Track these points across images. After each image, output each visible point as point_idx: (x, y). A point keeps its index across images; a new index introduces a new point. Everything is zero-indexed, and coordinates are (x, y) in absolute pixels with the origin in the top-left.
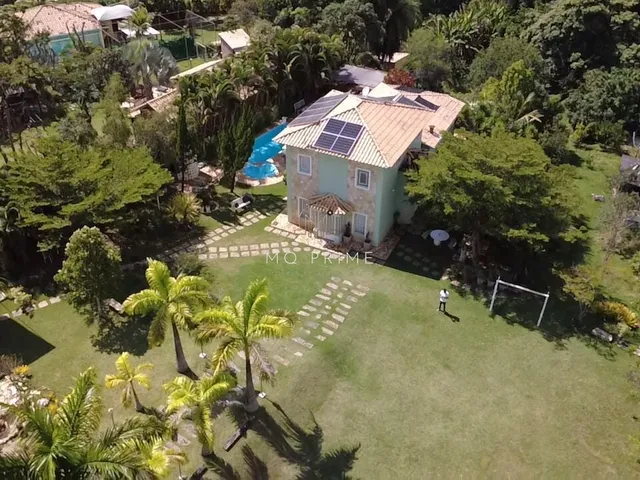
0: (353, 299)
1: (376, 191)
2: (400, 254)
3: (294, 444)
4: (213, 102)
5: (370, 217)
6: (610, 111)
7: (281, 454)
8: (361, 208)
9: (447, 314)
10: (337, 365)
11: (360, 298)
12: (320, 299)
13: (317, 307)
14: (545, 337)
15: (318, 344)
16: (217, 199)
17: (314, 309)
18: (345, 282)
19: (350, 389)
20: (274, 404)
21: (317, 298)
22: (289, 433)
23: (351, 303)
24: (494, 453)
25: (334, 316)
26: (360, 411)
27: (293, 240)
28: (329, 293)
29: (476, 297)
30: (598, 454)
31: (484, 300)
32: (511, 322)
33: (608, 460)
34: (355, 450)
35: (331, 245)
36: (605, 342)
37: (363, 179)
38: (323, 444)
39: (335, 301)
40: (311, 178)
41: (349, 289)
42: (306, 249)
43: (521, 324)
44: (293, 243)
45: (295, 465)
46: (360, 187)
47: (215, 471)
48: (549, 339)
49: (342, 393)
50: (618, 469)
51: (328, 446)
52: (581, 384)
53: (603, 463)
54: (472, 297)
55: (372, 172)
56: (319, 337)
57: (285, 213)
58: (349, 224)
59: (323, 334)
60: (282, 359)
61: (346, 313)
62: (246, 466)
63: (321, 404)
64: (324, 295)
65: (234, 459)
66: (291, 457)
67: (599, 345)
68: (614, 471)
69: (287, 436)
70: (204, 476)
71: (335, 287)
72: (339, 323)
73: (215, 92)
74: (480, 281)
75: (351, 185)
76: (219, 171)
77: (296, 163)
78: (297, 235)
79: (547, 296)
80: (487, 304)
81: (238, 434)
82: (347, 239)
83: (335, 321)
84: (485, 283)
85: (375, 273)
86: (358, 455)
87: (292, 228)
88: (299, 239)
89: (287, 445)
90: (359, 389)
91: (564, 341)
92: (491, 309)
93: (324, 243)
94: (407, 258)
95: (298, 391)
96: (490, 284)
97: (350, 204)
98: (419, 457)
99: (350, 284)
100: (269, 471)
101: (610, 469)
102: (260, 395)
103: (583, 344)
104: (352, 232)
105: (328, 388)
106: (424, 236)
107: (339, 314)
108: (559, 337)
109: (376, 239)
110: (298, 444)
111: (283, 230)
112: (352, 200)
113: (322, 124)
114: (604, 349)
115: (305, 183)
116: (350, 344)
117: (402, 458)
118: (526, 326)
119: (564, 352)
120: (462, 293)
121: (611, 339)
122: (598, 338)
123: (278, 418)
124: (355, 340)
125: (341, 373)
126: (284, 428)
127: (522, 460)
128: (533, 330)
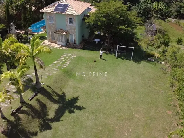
0: (72, 58)
1: (76, 25)
2: (86, 46)
3: (56, 98)
4: (18, 7)
5: (74, 35)
6: (140, 15)
7: (51, 101)
8: (71, 32)
9: (103, 59)
10: (69, 75)
11: (74, 58)
12: (61, 59)
13: (60, 61)
14: (134, 62)
15: (61, 69)
16: (23, 38)
17: (59, 61)
18: (69, 54)
19: (74, 81)
20: (47, 86)
21: (60, 59)
22: (53, 95)
23: (71, 59)
24: (125, 92)
25: (66, 63)
26: (78, 87)
27: (50, 46)
28: (64, 57)
29: (111, 54)
30: (157, 88)
31: (114, 55)
32: (123, 59)
33: (160, 89)
34: (78, 97)
35: (63, 46)
36: (152, 61)
37: (71, 22)
38: (66, 97)
39: (66, 59)
40: (54, 24)
41: (70, 56)
42: (54, 48)
43: (126, 59)
44: (50, 47)
45: (57, 104)
46: (70, 25)
47: (26, 107)
48: (136, 62)
49: (71, 83)
50: (164, 91)
51: (68, 97)
52: (148, 72)
53: (160, 90)
54: (110, 54)
55: (74, 18)
56: (62, 68)
57: (47, 40)
58: (68, 38)
59: (63, 67)
60: (49, 74)
61: (70, 62)
62: (38, 105)
63: (64, 86)
64: (62, 58)
65: (34, 103)
66: (55, 102)
67: (150, 62)
68: (163, 92)
69: (53, 96)
70: (22, 109)
71: (65, 56)
72: (68, 64)
73: (19, 3)
74: (112, 50)
75: (67, 24)
76: (23, 31)
77: (48, 19)
78: (51, 45)
79: (133, 48)
80: (115, 55)
81: (34, 95)
82: (68, 44)
83: (66, 64)
84: (114, 50)
85: (78, 51)
86: (79, 98)
87: (49, 43)
88: (52, 46)
89: (54, 99)
90: (77, 81)
91: (140, 62)
92: (116, 56)
93: (60, 46)
94: (88, 47)
95: (55, 82)
96: (115, 50)
97: (68, 31)
98: (100, 97)
99: (70, 54)
100: (47, 107)
101: (161, 92)
102: (42, 84)
103: (146, 63)
104: (69, 41)
105: (66, 82)
106: (93, 41)
107: (68, 62)
108: (138, 61)
109: (77, 42)
110: (58, 98)
111: (46, 44)
112: (68, 30)
113: (55, 6)
114: (152, 63)
115: (52, 26)
116: (72, 69)
117: (95, 97)
118: (128, 60)
119: (141, 65)
120: (107, 54)
121: (154, 60)
122: (150, 60)
123: (49, 90)
124: (74, 69)
125: (70, 77)
126: (52, 93)
127: (134, 93)
128: (130, 60)
